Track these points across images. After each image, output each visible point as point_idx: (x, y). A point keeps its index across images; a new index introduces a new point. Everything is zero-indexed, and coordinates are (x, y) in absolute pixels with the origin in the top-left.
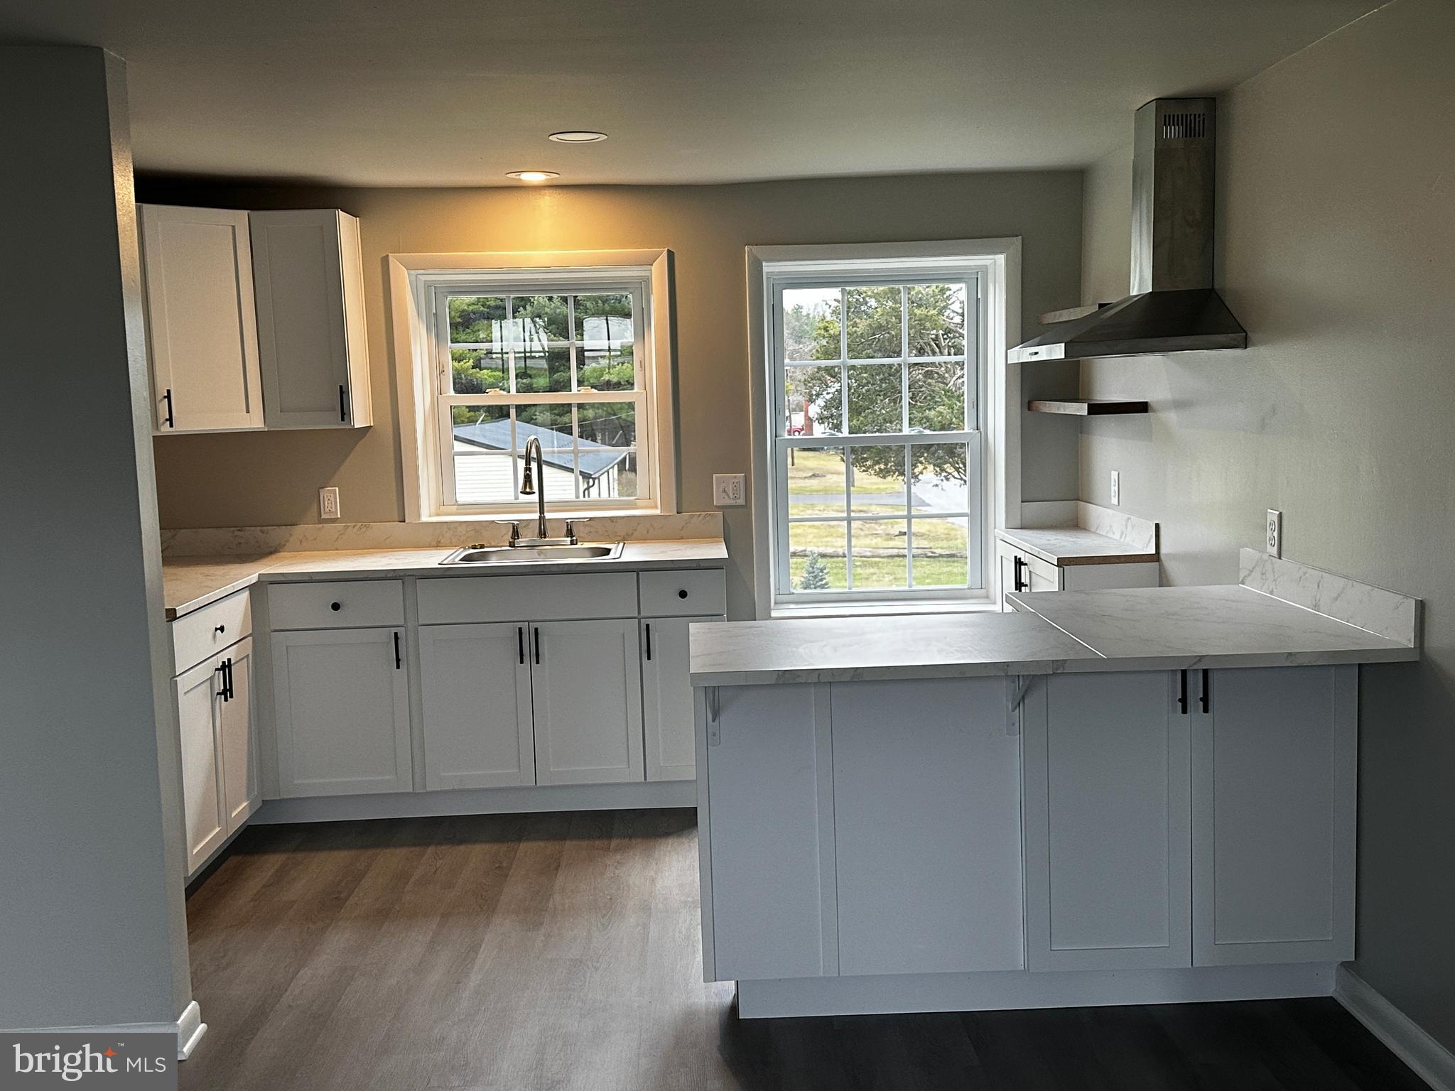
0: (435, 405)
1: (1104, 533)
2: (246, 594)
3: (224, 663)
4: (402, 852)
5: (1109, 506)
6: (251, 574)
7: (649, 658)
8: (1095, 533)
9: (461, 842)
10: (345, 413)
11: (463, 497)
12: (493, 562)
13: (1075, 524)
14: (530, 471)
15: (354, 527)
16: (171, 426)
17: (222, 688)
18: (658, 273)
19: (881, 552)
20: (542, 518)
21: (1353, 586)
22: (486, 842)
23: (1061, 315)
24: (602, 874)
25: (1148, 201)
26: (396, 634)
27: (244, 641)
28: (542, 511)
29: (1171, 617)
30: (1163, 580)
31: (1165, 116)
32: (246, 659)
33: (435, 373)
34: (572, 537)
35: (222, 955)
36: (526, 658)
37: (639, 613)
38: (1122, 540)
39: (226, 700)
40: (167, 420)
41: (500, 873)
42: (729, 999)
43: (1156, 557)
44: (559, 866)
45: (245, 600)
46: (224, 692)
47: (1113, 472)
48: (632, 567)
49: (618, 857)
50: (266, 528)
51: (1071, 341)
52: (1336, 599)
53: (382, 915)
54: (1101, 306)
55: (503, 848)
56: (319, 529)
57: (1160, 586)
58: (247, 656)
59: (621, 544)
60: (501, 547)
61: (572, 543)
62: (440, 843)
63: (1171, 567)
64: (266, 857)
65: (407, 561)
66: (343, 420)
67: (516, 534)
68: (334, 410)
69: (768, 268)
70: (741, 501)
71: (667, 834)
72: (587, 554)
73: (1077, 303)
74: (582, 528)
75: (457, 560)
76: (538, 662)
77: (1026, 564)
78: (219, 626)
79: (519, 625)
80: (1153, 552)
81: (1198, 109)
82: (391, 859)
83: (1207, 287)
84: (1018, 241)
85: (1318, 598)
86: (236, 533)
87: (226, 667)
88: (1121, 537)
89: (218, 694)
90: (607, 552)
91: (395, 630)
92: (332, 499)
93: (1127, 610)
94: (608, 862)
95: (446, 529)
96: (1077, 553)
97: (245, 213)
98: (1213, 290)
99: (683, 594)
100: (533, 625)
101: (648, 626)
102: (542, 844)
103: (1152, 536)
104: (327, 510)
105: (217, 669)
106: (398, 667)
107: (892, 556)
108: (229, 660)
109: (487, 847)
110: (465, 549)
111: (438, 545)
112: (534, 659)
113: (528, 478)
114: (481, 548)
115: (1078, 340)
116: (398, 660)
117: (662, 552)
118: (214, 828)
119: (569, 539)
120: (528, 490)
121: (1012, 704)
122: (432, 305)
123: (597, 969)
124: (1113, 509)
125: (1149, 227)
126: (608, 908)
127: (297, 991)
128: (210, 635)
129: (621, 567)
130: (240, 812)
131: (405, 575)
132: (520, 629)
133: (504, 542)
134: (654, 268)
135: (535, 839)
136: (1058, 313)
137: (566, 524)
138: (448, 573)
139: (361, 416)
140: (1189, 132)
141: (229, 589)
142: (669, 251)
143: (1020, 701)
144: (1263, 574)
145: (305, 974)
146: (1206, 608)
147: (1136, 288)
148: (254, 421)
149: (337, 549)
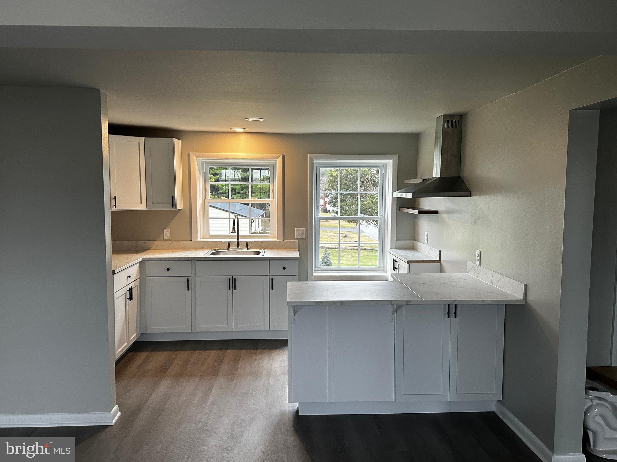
0: (204, 202)
1: (423, 252)
2: (138, 264)
3: (130, 288)
4: (187, 353)
5: (425, 243)
6: (140, 257)
7: (272, 289)
8: (419, 251)
9: (207, 350)
10: (173, 205)
11: (212, 232)
12: (221, 256)
13: (413, 248)
14: (235, 226)
15: (175, 242)
16: (115, 208)
17: (129, 296)
18: (279, 162)
19: (348, 247)
20: (238, 241)
21: (504, 278)
22: (215, 350)
23: (410, 181)
24: (254, 362)
25: (440, 147)
26: (188, 279)
27: (137, 280)
28: (238, 239)
29: (444, 285)
30: (442, 271)
31: (446, 121)
32: (137, 286)
33: (204, 192)
34: (248, 247)
35: (126, 388)
36: (231, 288)
37: (269, 274)
38: (428, 255)
39: (130, 300)
40: (114, 206)
41: (220, 361)
42: (296, 408)
43: (439, 262)
44: (240, 359)
45: (137, 267)
46: (130, 297)
47: (426, 232)
48: (267, 259)
49: (260, 356)
50: (145, 241)
51: (414, 193)
52: (498, 281)
53: (180, 375)
54: (424, 180)
55: (221, 352)
56: (163, 242)
57: (440, 273)
58: (138, 285)
59: (264, 250)
60: (224, 250)
61: (248, 250)
62: (200, 350)
63: (445, 266)
64: (141, 353)
65: (192, 254)
66: (173, 207)
67: (229, 246)
68: (170, 204)
69: (315, 161)
70: (304, 237)
71: (276, 348)
72: (253, 253)
73: (415, 178)
74: (251, 244)
75: (209, 255)
76: (235, 290)
77: (397, 262)
78: (129, 276)
79: (229, 277)
80: (438, 259)
81: (457, 119)
82: (183, 355)
83: (458, 176)
84: (397, 156)
85: (492, 280)
86: (135, 243)
87: (131, 290)
88: (428, 254)
89: (128, 298)
90: (259, 253)
91: (188, 278)
92: (168, 232)
93: (430, 281)
94: (256, 358)
95: (206, 243)
96: (413, 259)
97: (143, 138)
98: (460, 177)
99: (284, 268)
100: (234, 277)
101: (272, 278)
102: (234, 351)
103: (438, 255)
104: (166, 236)
105: (127, 290)
106: (188, 290)
107: (351, 249)
108: (132, 287)
109: (216, 351)
110: (212, 250)
111: (203, 249)
112: (234, 289)
113: (234, 228)
114: (217, 250)
115: (416, 192)
116: (188, 288)
117: (278, 254)
118: (124, 343)
119: (247, 248)
120: (234, 232)
121: (393, 312)
122: (204, 168)
123: (252, 396)
124: (426, 244)
125: (440, 156)
126: (256, 374)
127: (151, 402)
128: (126, 278)
129: (264, 259)
130: (133, 338)
131: (192, 259)
132: (230, 278)
133: (225, 248)
134: (278, 160)
135: (233, 349)
136: (409, 180)
137: (246, 243)
138: (206, 259)
139: (179, 206)
140: (453, 126)
141: (132, 263)
142: (283, 155)
143: (395, 312)
144: (474, 271)
145: (154, 395)
146: (456, 282)
147: (435, 175)
148: (143, 207)
149: (169, 249)
